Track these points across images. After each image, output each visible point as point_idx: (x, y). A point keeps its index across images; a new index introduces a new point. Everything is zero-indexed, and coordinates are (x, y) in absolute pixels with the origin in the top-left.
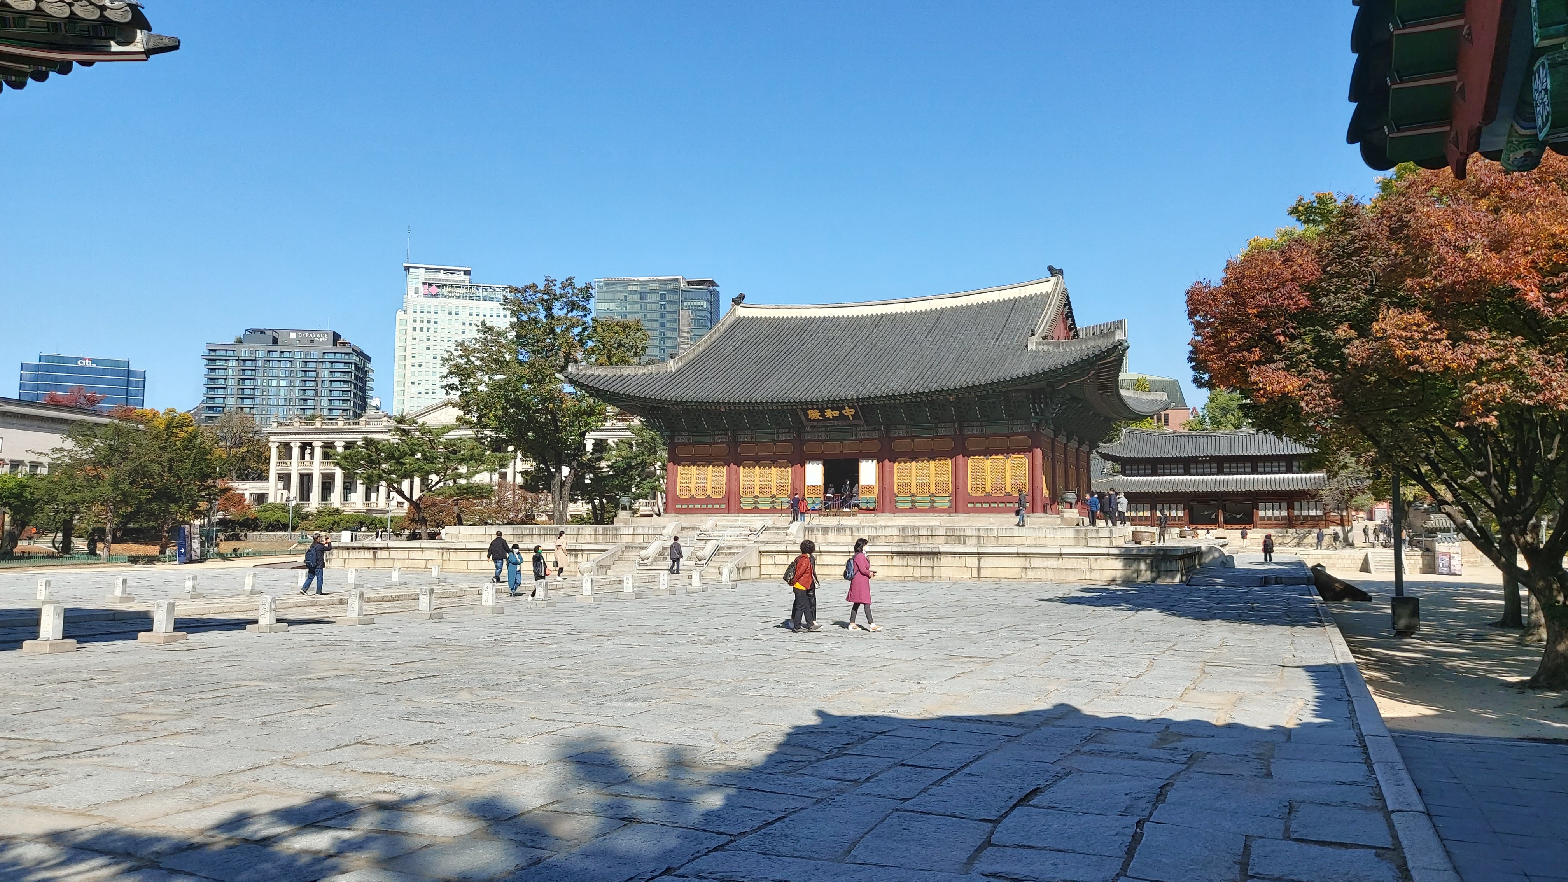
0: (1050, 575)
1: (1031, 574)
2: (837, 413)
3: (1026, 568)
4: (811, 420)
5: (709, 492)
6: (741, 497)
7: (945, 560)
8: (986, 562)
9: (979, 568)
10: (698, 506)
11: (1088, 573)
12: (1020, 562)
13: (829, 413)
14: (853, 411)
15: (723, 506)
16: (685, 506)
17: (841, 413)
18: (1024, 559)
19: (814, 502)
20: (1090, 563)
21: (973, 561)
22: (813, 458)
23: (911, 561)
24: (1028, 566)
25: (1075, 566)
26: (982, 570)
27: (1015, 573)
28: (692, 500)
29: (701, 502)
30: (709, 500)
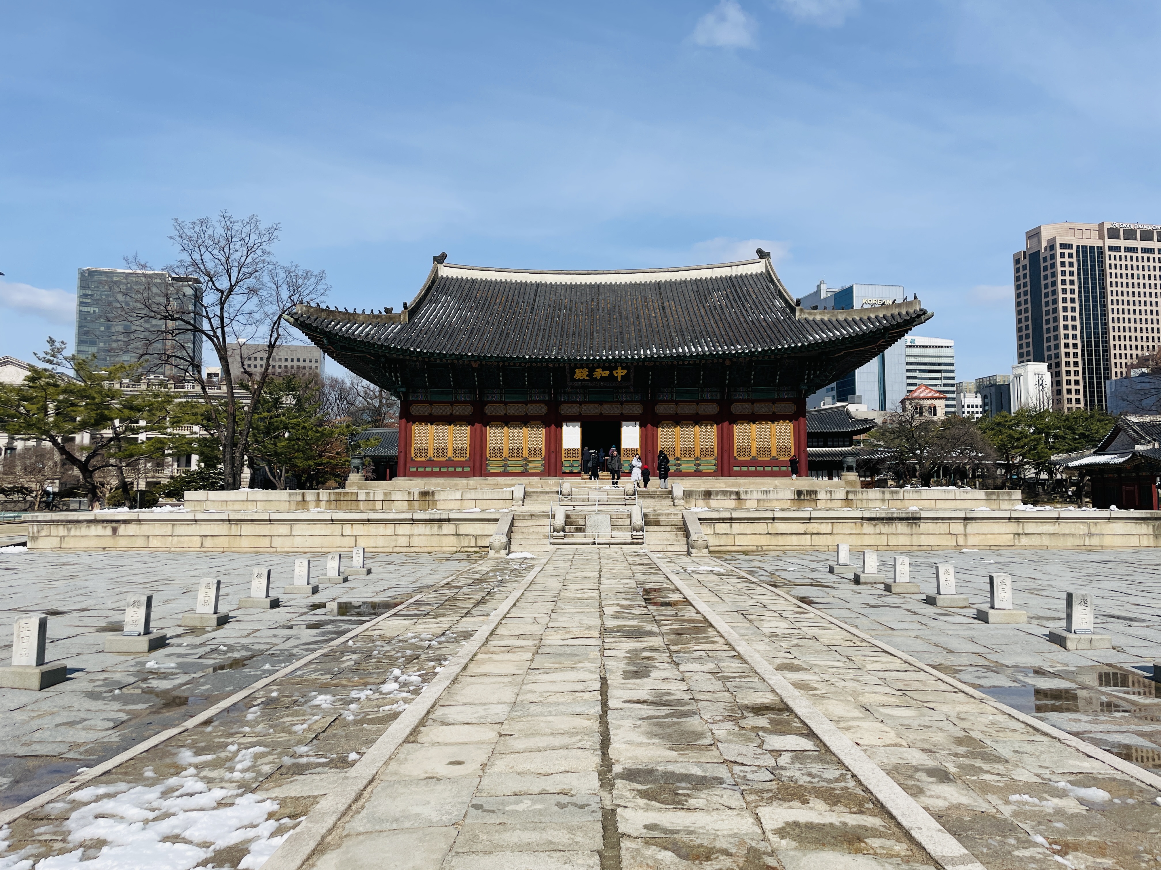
0: (1046, 541)
1: (1024, 541)
2: (607, 373)
3: (1019, 535)
4: (575, 380)
5: (450, 454)
6: (487, 460)
7: (924, 527)
8: (972, 527)
9: (965, 535)
10: (437, 469)
11: (1087, 539)
12: (1013, 527)
13: (599, 373)
14: (625, 372)
15: (467, 469)
16: (421, 469)
17: (611, 374)
18: (1015, 525)
19: (572, 465)
20: (1089, 527)
21: (958, 528)
22: (571, 419)
23: (885, 528)
24: (1021, 531)
25: (1073, 531)
26: (969, 537)
27: (1006, 539)
28: (430, 463)
29: (440, 464)
30: (450, 463)
